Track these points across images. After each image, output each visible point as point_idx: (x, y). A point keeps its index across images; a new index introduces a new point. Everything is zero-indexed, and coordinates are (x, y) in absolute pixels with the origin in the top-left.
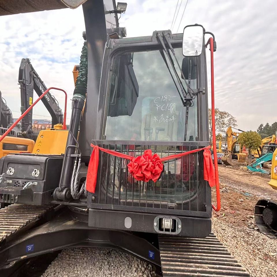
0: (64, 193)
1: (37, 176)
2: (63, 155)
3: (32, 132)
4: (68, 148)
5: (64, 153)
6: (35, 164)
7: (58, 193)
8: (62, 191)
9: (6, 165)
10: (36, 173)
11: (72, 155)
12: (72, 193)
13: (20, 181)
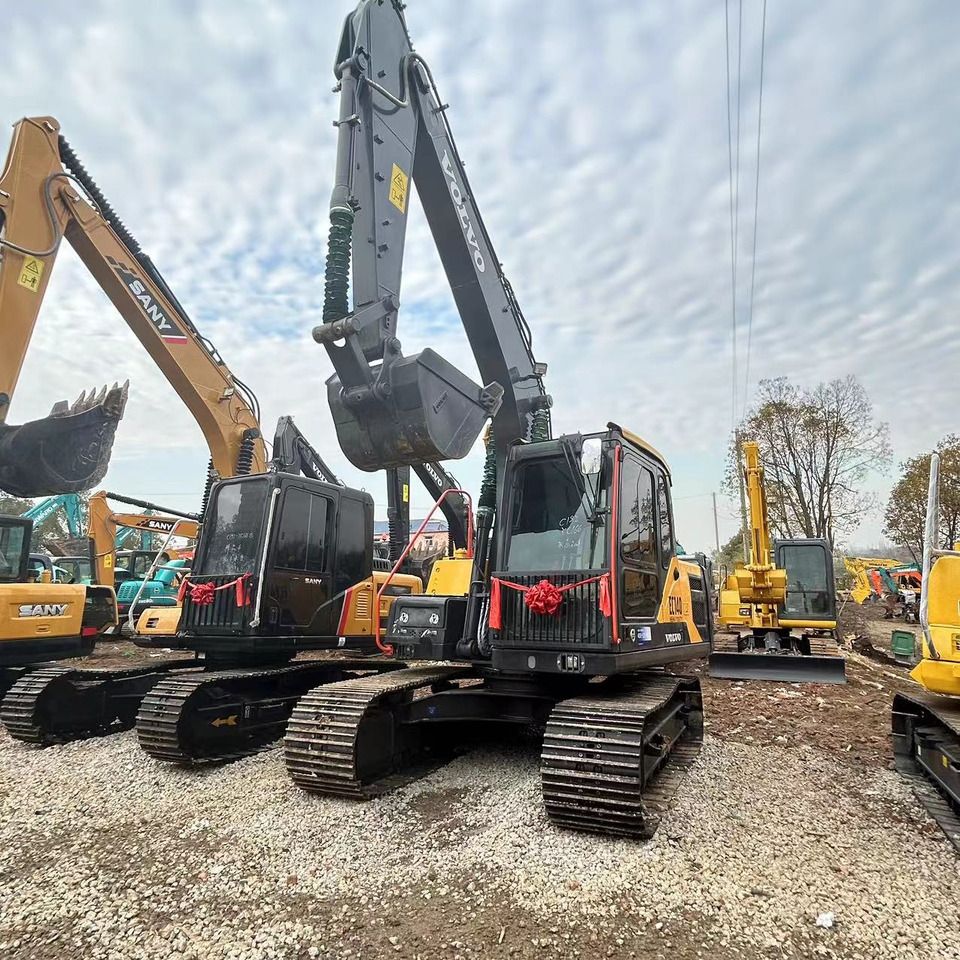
0: (469, 646)
1: (436, 622)
2: (466, 595)
3: (410, 562)
4: (472, 585)
5: (468, 592)
6: (433, 607)
7: (462, 647)
8: (466, 643)
9: (398, 609)
10: (434, 619)
11: (478, 595)
12: (480, 647)
13: (416, 630)
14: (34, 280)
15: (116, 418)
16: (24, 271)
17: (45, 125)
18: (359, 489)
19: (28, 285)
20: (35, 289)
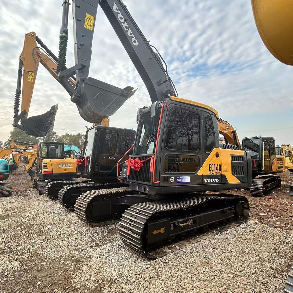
14: (32, 79)
15: (55, 114)
16: (29, 77)
17: (31, 34)
18: (132, 129)
19: (30, 80)
20: (32, 81)
